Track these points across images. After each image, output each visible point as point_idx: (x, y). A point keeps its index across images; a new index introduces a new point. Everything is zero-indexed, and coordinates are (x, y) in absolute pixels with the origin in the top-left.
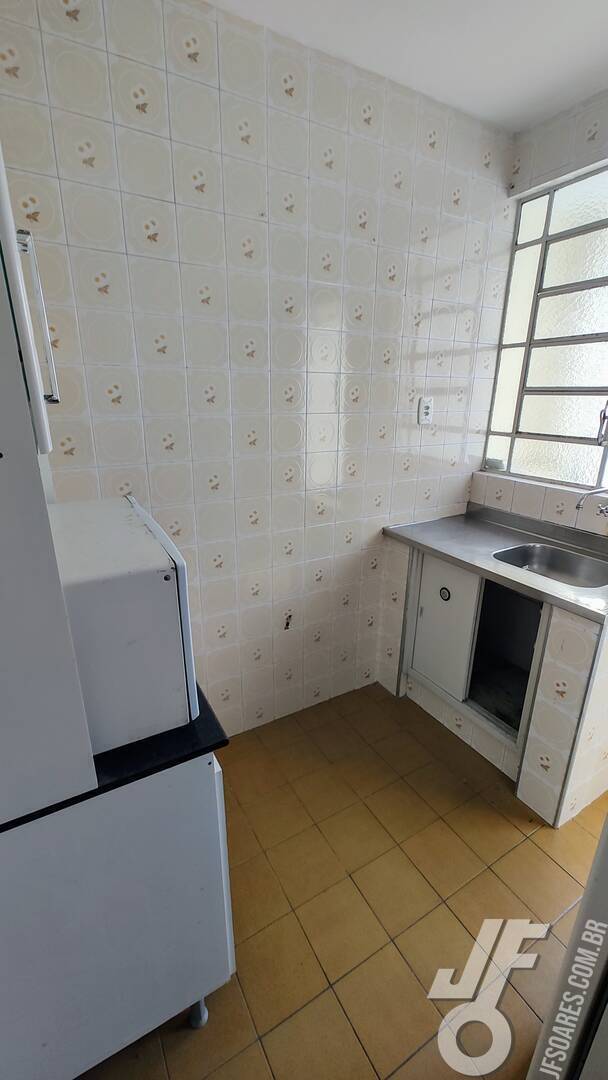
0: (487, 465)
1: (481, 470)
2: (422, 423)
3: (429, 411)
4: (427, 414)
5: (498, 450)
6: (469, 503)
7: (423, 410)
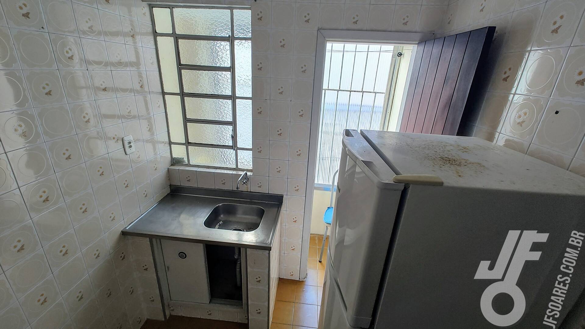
0: (175, 162)
1: (172, 165)
2: (128, 153)
3: (132, 144)
4: (130, 147)
5: (179, 152)
6: (170, 185)
7: (127, 146)
